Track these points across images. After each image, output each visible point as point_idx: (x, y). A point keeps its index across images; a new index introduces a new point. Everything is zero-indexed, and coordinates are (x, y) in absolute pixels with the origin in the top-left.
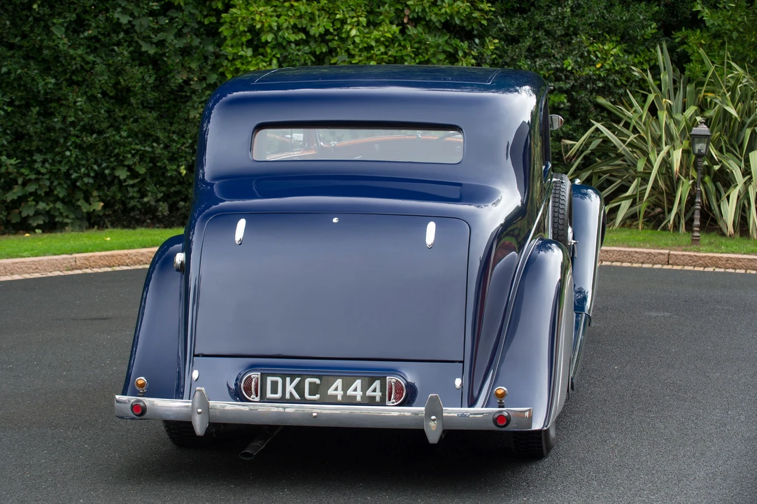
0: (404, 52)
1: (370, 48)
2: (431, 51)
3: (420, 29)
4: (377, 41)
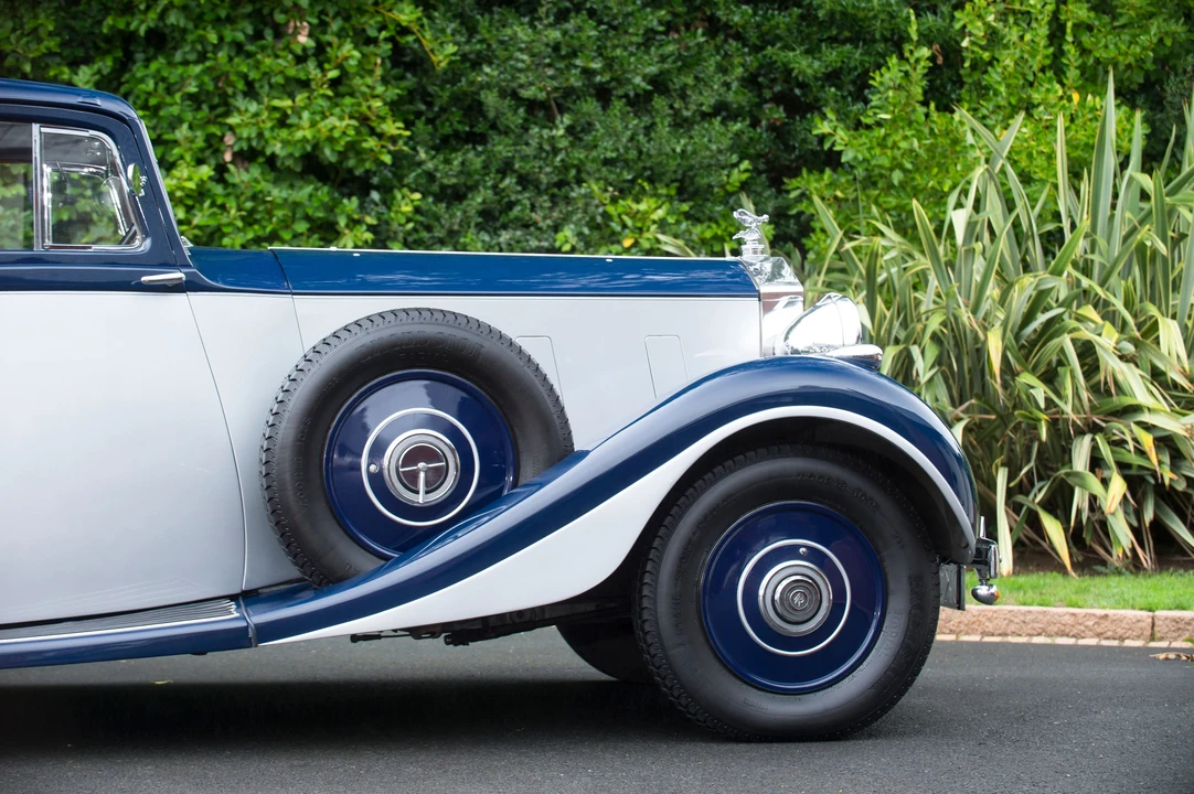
0: (224, 220)
2: (279, 213)
3: (255, 171)
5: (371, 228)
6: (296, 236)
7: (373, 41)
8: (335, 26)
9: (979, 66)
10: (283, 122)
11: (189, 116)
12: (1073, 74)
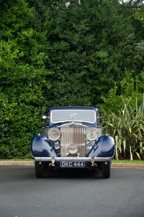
0: (19, 111)
1: (9, 109)
2: (27, 110)
3: (23, 104)
4: (11, 107)
5: (39, 112)
6: (29, 113)
7: (40, 85)
8: (34, 83)
9: (124, 89)
10: (27, 97)
11: (14, 96)
12: (137, 90)
